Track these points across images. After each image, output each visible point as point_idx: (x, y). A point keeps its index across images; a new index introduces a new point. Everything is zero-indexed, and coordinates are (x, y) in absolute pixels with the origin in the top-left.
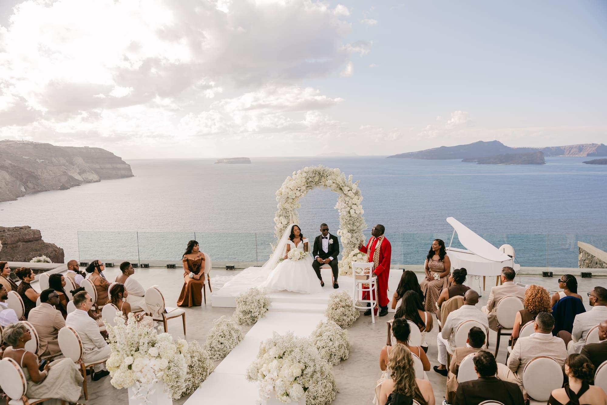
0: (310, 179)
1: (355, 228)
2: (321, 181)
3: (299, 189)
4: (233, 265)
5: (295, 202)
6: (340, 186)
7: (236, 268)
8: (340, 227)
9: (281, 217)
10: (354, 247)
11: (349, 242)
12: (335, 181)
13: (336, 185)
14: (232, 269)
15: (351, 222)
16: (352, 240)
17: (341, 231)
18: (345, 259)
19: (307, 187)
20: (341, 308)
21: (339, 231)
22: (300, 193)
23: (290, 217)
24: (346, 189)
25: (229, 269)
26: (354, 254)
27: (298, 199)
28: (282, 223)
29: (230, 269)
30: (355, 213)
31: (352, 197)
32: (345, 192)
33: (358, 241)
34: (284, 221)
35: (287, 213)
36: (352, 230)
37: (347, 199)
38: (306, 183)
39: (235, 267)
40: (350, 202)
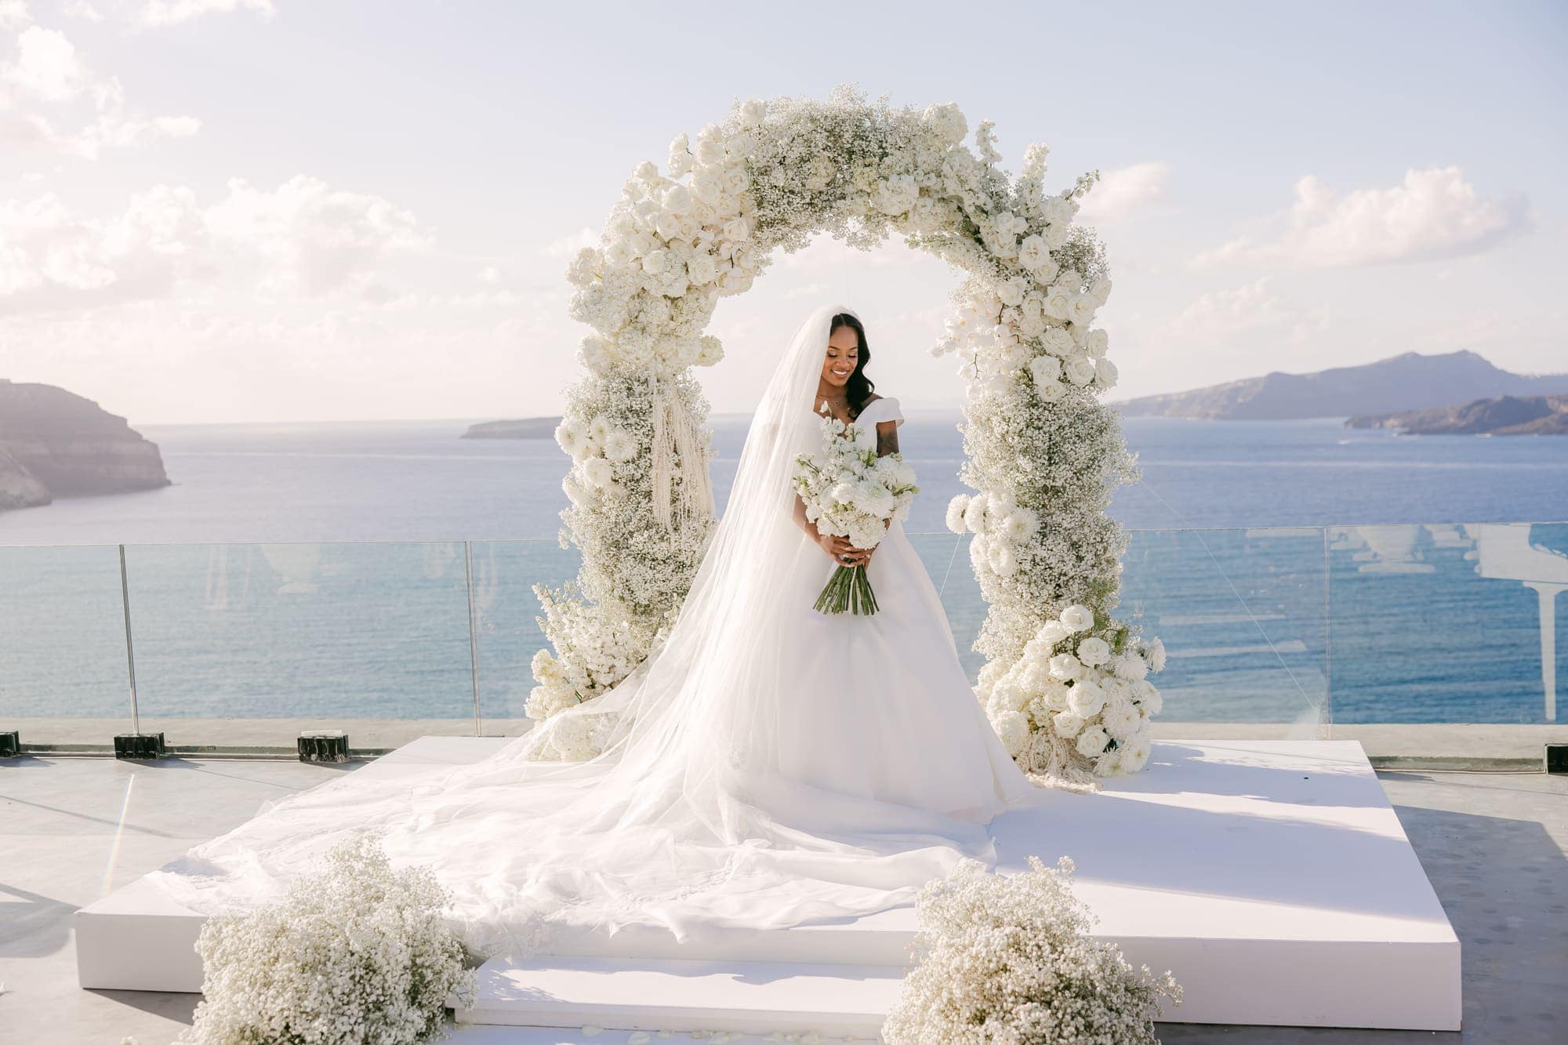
0: (779, 177)
1: (1062, 475)
2: (849, 189)
3: (708, 238)
4: (337, 733)
5: (681, 319)
6: (969, 210)
7: (356, 752)
8: (966, 479)
9: (601, 421)
10: (1058, 597)
11: (1027, 566)
12: (933, 182)
13: (939, 208)
14: (333, 754)
15: (1042, 444)
16: (1041, 552)
17: (973, 503)
18: (999, 675)
19: (760, 226)
20: (1022, 1009)
21: (956, 502)
22: (718, 263)
23: (657, 419)
24: (1002, 230)
25: (314, 757)
26: (1059, 637)
27: (702, 301)
28: (603, 455)
29: (320, 755)
30: (1064, 379)
31: (1043, 280)
32: (996, 251)
33: (1080, 559)
34: (618, 444)
35: (638, 389)
36: (1045, 489)
37: (1010, 290)
38: (750, 200)
39: (351, 746)
40: (1030, 309)
